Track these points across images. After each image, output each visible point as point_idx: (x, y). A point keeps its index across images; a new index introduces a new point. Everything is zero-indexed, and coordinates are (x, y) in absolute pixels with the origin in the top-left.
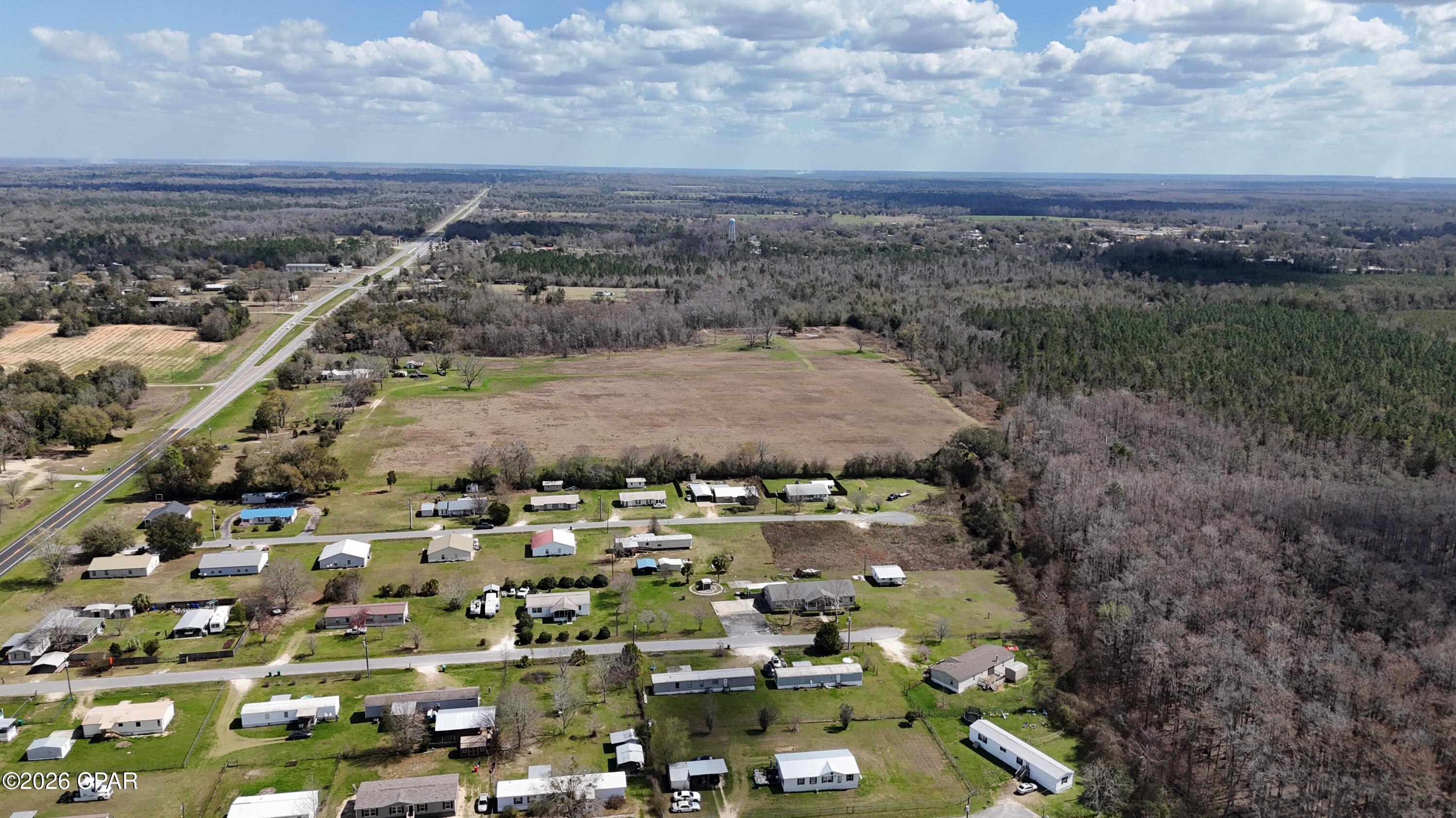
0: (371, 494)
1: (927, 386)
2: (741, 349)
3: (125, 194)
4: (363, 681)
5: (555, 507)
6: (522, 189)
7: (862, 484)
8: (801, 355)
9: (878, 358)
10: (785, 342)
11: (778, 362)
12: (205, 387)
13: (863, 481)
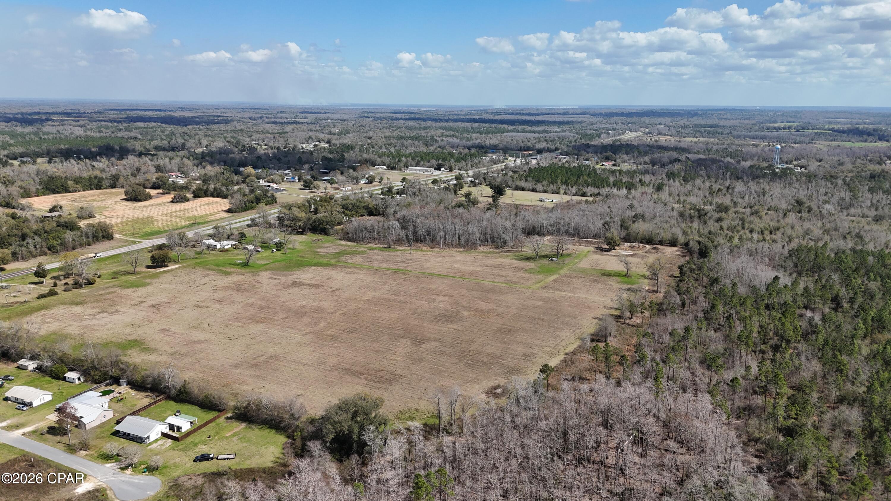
7: (230, 431)
8: (564, 271)
9: (633, 284)
10: (586, 256)
11: (524, 275)
12: (139, 242)
13: (241, 427)
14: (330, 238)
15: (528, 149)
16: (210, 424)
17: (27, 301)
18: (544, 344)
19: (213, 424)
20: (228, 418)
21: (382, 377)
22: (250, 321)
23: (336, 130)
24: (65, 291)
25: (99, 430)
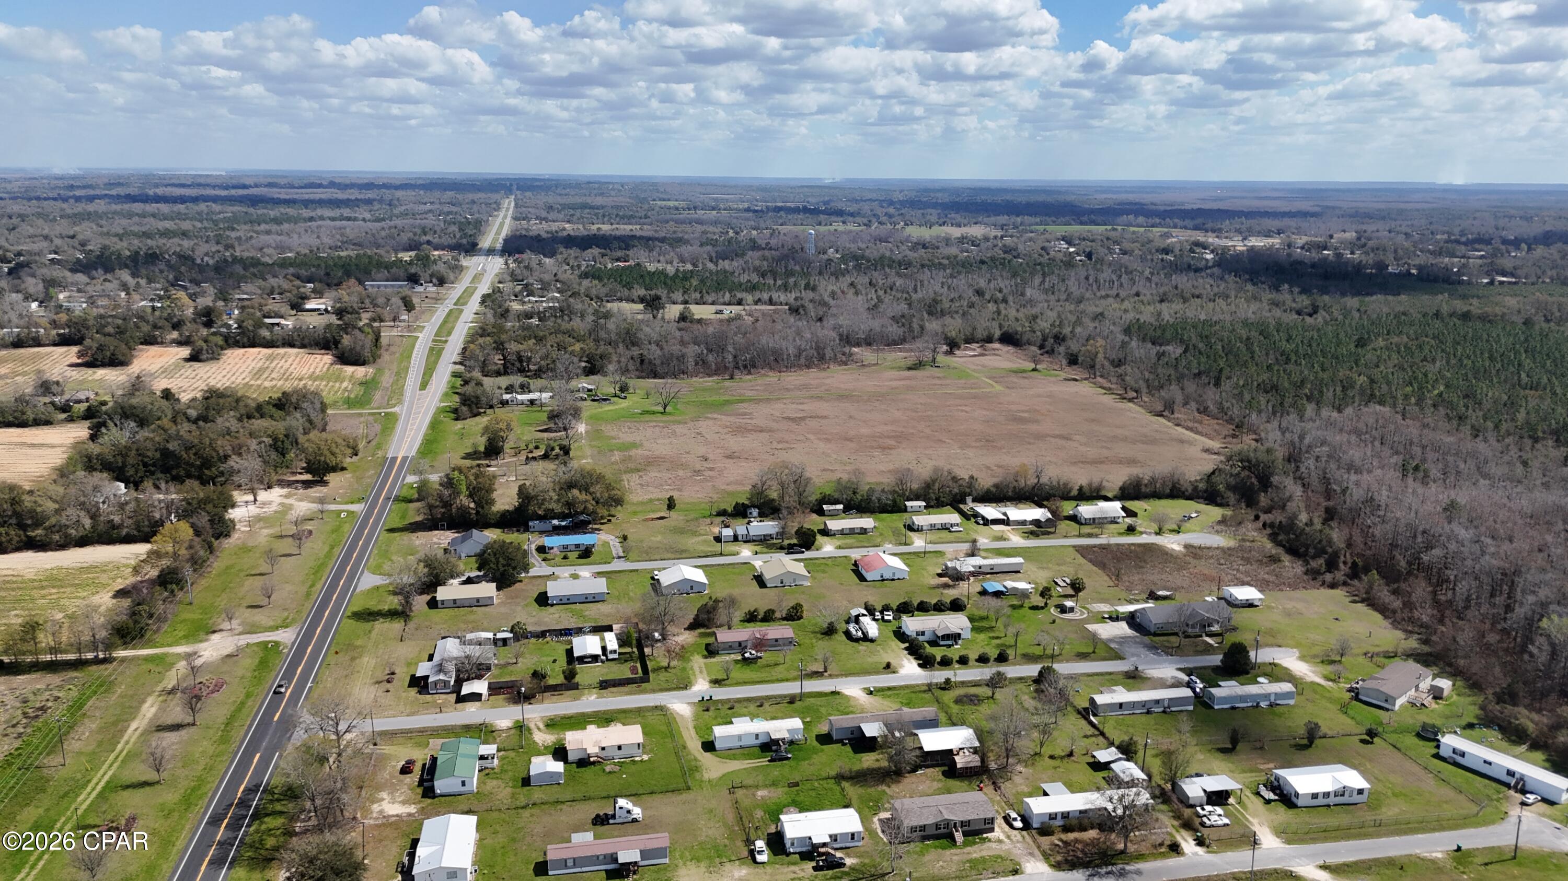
0: (653, 519)
1: (1131, 405)
2: (910, 369)
3: (126, 206)
4: (798, 704)
5: (852, 531)
6: (551, 199)
8: (977, 374)
9: (1058, 376)
11: (959, 382)
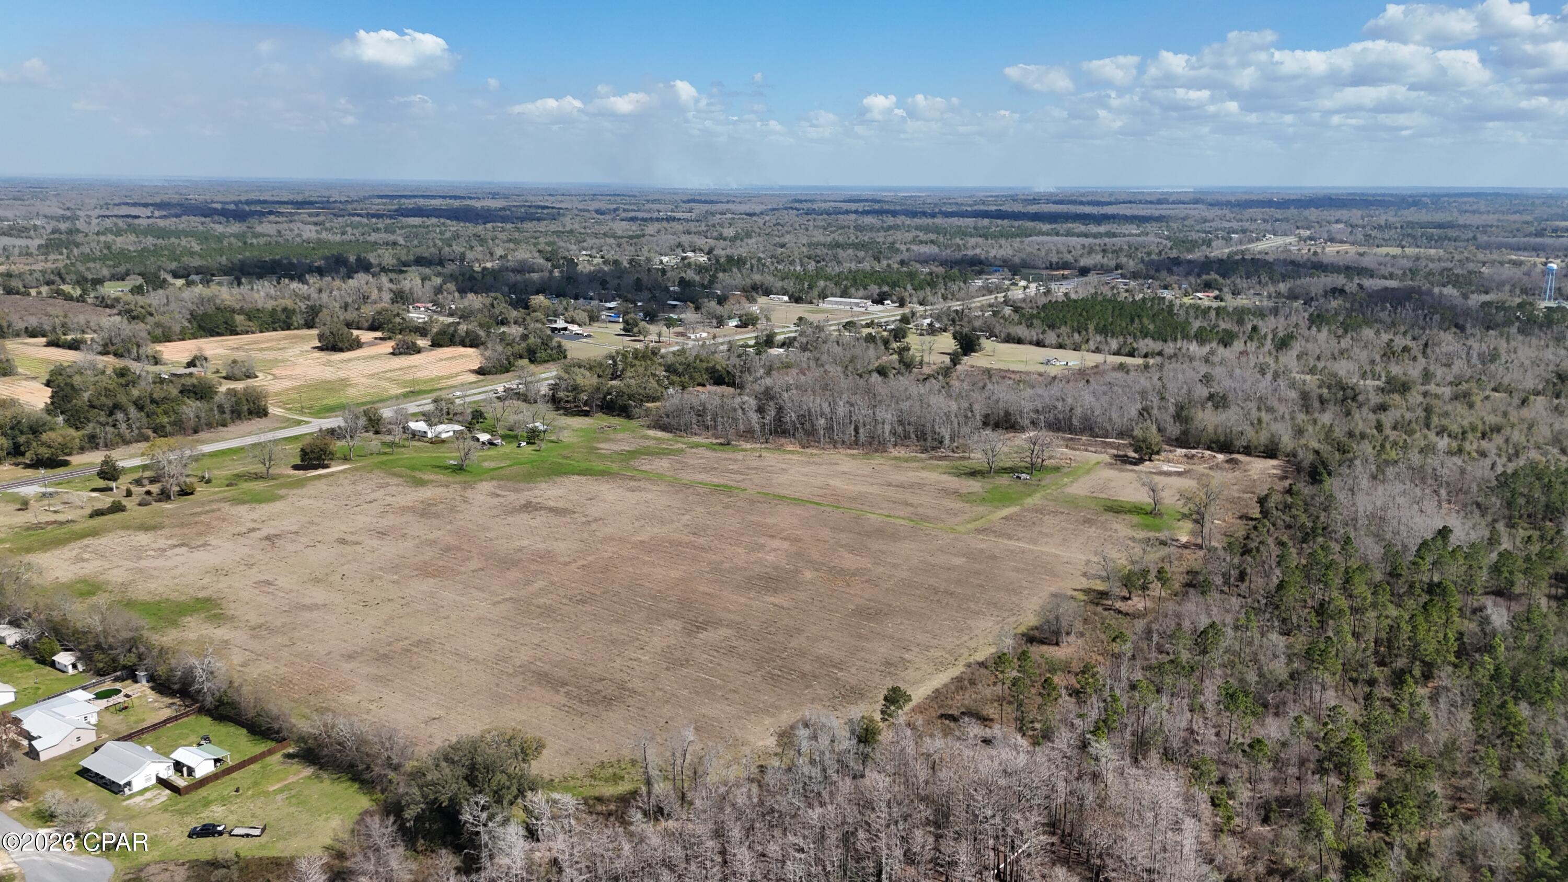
2: (973, 473)
7: (279, 781)
8: (1035, 500)
9: (1160, 530)
10: (1088, 471)
11: (953, 505)
12: (307, 422)
13: (302, 775)
14: (634, 423)
15: (1065, 266)
16: (252, 766)
17: (72, 521)
18: (935, 642)
19: (255, 767)
20: (289, 756)
21: (598, 692)
22: (416, 573)
23: (729, 232)
24: (140, 505)
25: (60, 764)
